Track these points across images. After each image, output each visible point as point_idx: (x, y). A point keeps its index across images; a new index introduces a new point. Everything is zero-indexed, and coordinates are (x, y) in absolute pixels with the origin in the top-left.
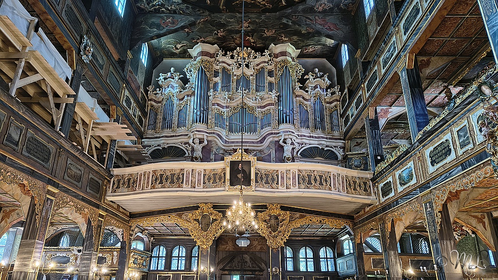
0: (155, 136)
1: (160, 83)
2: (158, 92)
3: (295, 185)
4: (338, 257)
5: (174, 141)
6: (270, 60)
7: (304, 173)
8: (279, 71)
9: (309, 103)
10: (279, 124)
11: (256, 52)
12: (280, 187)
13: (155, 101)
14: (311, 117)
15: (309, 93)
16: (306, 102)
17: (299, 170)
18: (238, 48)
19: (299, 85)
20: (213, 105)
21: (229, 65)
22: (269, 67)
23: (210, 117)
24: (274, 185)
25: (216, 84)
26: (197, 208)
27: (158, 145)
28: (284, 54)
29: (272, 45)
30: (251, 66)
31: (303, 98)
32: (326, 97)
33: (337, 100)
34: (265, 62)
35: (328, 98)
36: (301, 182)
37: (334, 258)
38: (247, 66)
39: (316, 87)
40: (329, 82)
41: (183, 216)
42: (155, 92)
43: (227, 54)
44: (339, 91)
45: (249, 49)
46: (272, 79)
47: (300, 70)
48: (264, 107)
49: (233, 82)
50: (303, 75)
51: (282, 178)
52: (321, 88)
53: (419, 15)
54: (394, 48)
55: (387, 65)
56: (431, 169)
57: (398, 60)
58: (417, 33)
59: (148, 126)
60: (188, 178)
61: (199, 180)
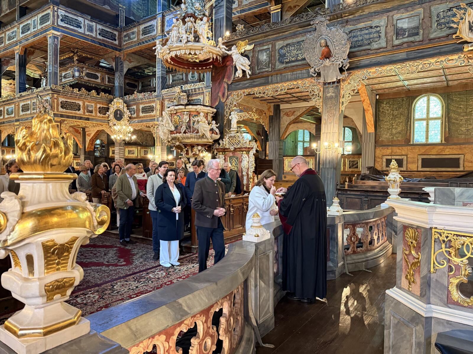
53: (29, 32)
54: (15, 35)
55: (10, 41)
56: (21, 113)
57: (16, 45)
58: (27, 41)
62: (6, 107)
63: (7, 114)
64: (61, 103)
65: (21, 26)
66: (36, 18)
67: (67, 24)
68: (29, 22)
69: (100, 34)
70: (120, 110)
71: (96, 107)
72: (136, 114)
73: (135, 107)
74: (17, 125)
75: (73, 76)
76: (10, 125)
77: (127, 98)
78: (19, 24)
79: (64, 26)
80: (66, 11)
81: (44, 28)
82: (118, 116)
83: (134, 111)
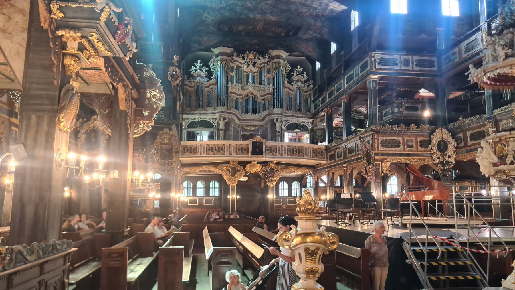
0: (192, 112)
1: (192, 73)
2: (191, 79)
3: (286, 154)
4: (303, 187)
5: (205, 117)
6: (268, 61)
7: (290, 147)
8: (274, 69)
9: (293, 92)
10: (273, 108)
11: (259, 55)
12: (277, 155)
13: (189, 86)
14: (294, 103)
15: (293, 85)
16: (291, 92)
18: (247, 51)
19: (287, 80)
20: (231, 93)
21: (241, 64)
22: (268, 66)
23: (229, 101)
24: (274, 153)
25: (232, 77)
26: (228, 163)
27: (194, 119)
28: (278, 57)
29: (271, 51)
30: (256, 65)
31: (289, 89)
32: (304, 88)
33: (311, 90)
34: (265, 63)
35: (305, 89)
36: (289, 152)
37: (301, 188)
38: (254, 65)
39: (297, 81)
40: (306, 77)
42: (189, 80)
43: (240, 56)
44: (313, 84)
45: (255, 52)
46: (270, 76)
47: (288, 67)
48: (265, 95)
49: (244, 77)
50: (290, 72)
52: (301, 82)
53: (352, 81)
54: (342, 86)
55: (338, 93)
56: (348, 155)
57: (343, 95)
58: (351, 89)
59: (185, 104)
60: (227, 149)
61: (234, 151)
64: (381, 142)
65: (346, 77)
66: (357, 67)
67: (384, 65)
68: (352, 72)
69: (416, 65)
70: (443, 141)
71: (416, 141)
72: (463, 142)
73: (461, 135)
74: (345, 167)
75: (393, 113)
76: (340, 167)
77: (451, 126)
78: (344, 76)
79: (381, 68)
80: (382, 54)
81: (364, 74)
82: (442, 147)
83: (461, 140)
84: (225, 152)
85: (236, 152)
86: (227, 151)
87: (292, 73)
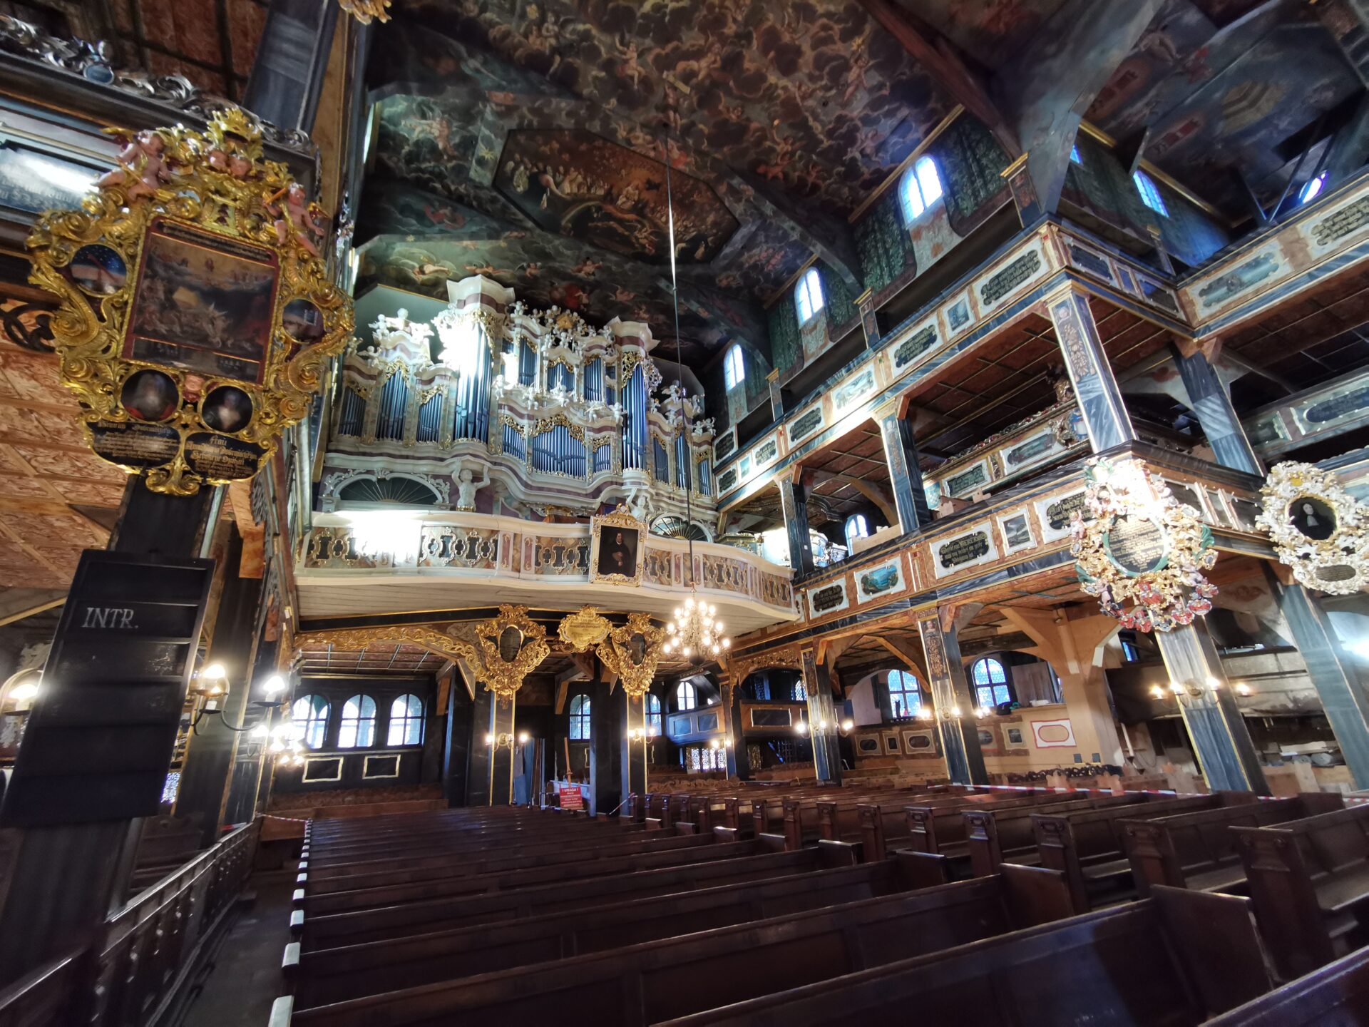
0: (361, 450)
1: (378, 335)
2: (372, 353)
3: (699, 580)
5: (409, 468)
6: (610, 346)
7: (712, 561)
8: (625, 369)
9: (669, 439)
10: (624, 466)
11: (587, 324)
12: (674, 582)
13: (360, 373)
14: (672, 464)
15: (670, 422)
16: (664, 437)
17: (705, 556)
18: (554, 308)
19: (655, 403)
20: (502, 407)
21: (536, 336)
22: (609, 359)
23: (492, 431)
24: (664, 578)
25: (504, 366)
26: (494, 613)
27: (368, 472)
28: (635, 340)
29: (617, 319)
30: (578, 348)
31: (661, 427)
32: (694, 434)
33: (707, 443)
34: (601, 347)
35: (697, 436)
36: (709, 576)
38: (571, 346)
40: (698, 407)
41: (450, 629)
42: (363, 353)
43: (533, 314)
45: (575, 314)
46: (614, 383)
47: (656, 375)
48: (599, 430)
49: (541, 371)
50: (660, 387)
51: (677, 566)
52: (686, 417)
53: (936, 346)
54: (870, 382)
55: (850, 406)
56: (941, 572)
57: (880, 401)
58: (926, 372)
59: (342, 425)
60: (506, 549)
61: (528, 557)
62: (858, 576)
63: (866, 591)
65: (891, 351)
66: (963, 296)
67: (1085, 266)
68: (932, 320)
70: (1310, 500)
78: (883, 349)
79: (1083, 270)
80: (1073, 237)
81: (1013, 299)
82: (1311, 522)
84: (495, 558)
85: (538, 564)
86: (505, 556)
87: (665, 391)
